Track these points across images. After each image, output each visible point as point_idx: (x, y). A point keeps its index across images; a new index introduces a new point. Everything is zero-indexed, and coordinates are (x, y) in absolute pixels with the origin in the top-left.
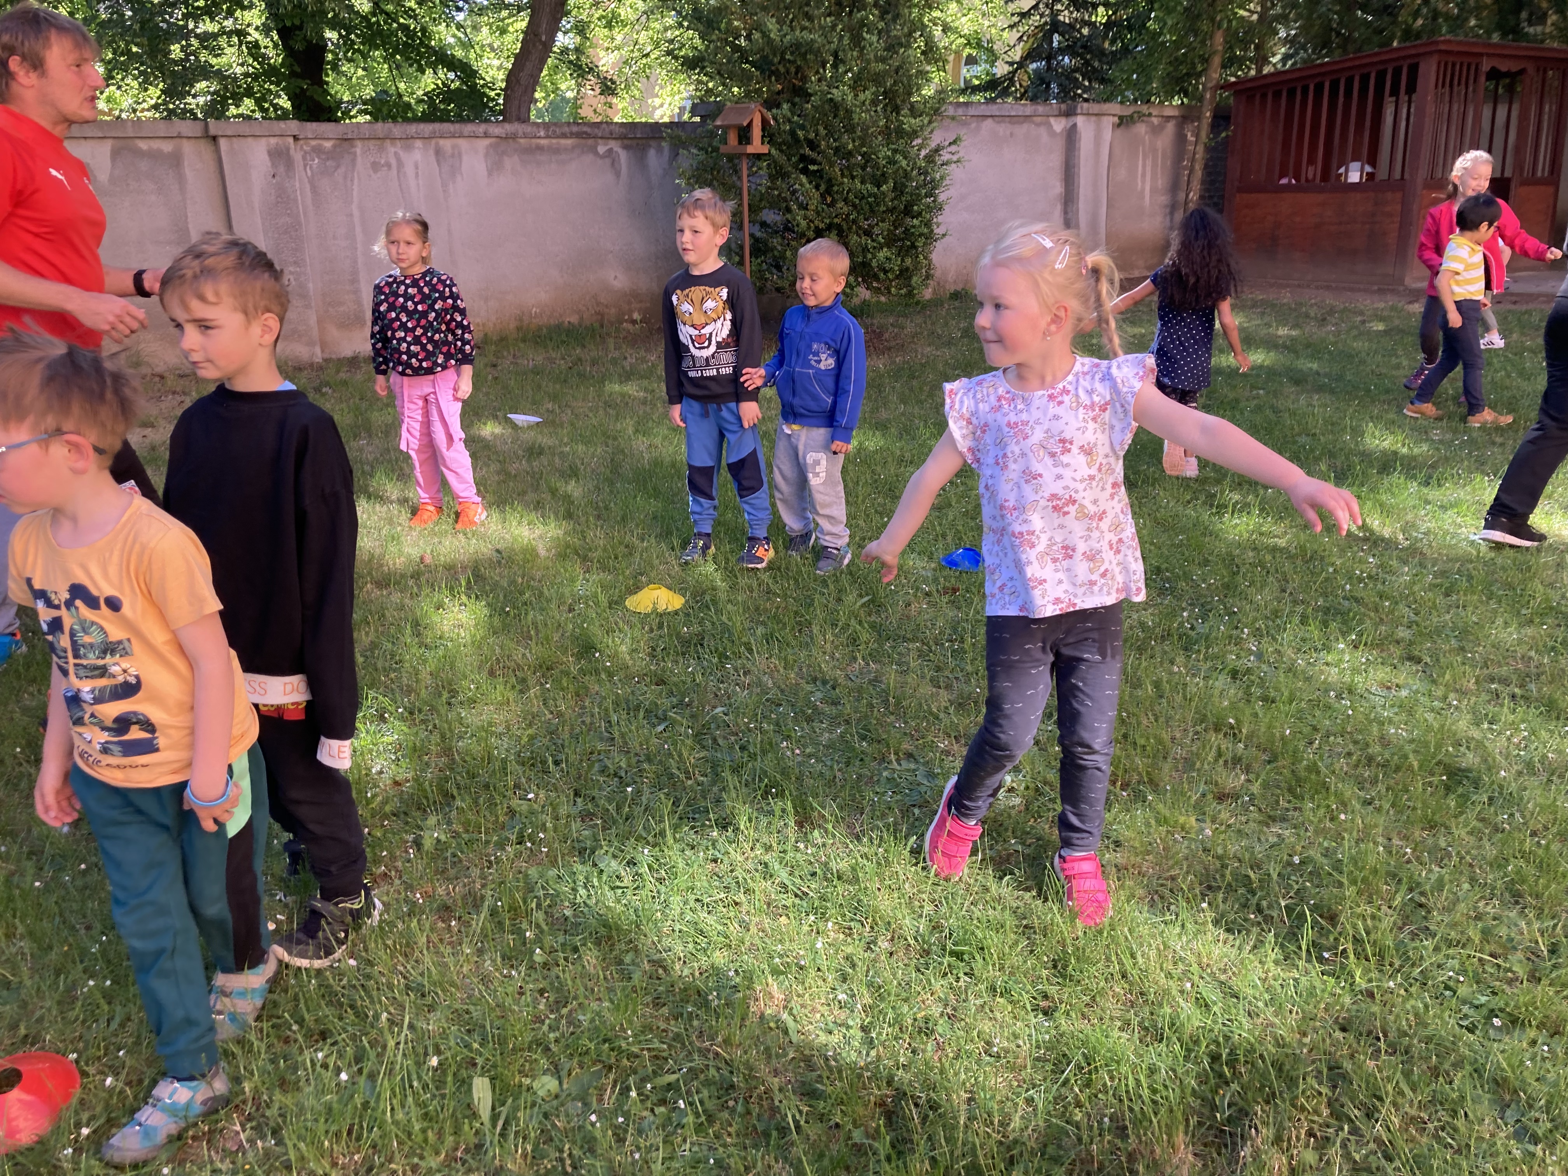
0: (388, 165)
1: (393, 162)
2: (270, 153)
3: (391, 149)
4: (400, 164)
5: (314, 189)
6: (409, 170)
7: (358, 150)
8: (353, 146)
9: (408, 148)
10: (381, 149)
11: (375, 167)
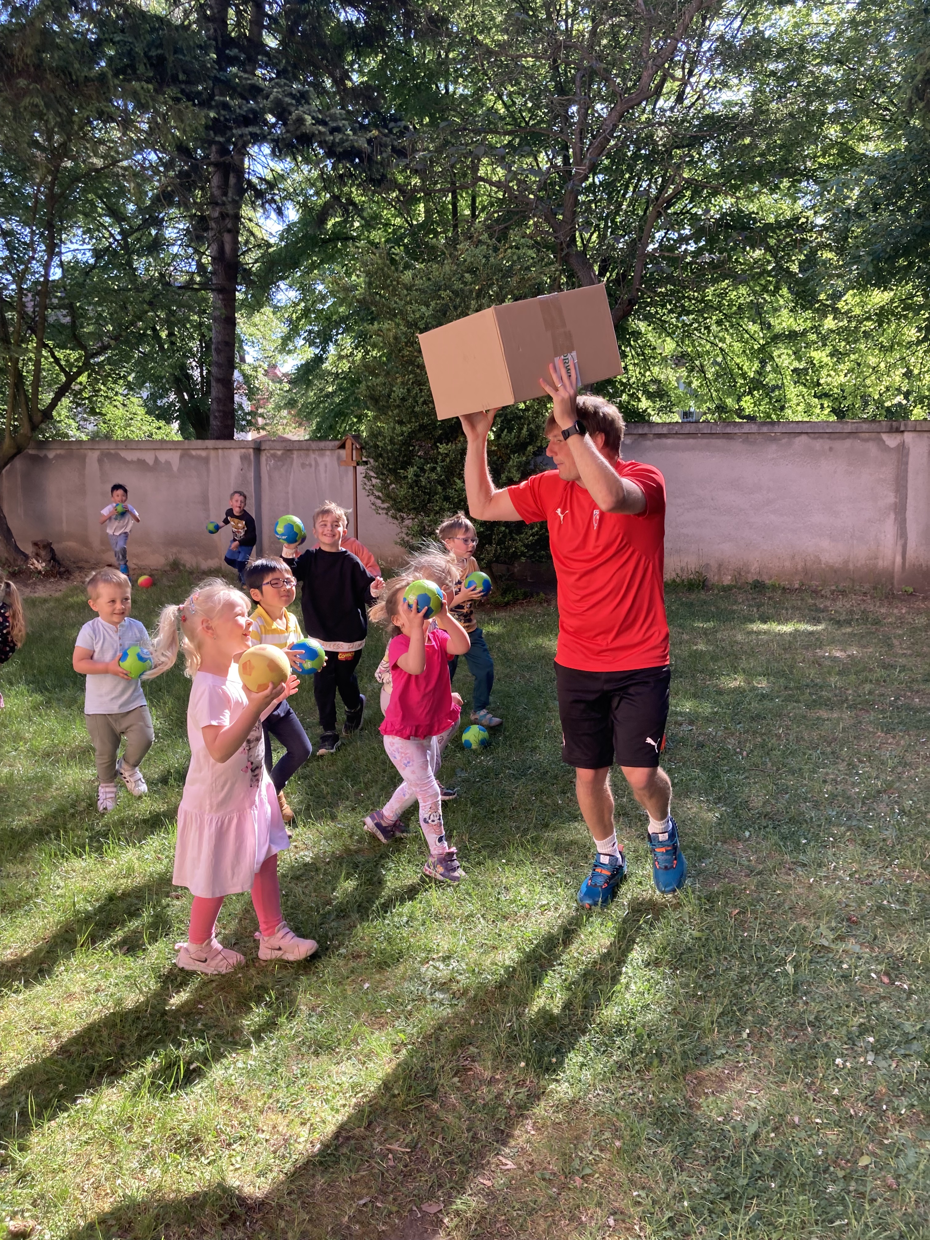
0: (310, 465)
1: (313, 463)
2: (241, 458)
3: (312, 456)
4: (317, 464)
5: (270, 477)
6: (322, 468)
7: (295, 456)
8: (292, 454)
9: (322, 455)
10: (307, 456)
11: (303, 465)
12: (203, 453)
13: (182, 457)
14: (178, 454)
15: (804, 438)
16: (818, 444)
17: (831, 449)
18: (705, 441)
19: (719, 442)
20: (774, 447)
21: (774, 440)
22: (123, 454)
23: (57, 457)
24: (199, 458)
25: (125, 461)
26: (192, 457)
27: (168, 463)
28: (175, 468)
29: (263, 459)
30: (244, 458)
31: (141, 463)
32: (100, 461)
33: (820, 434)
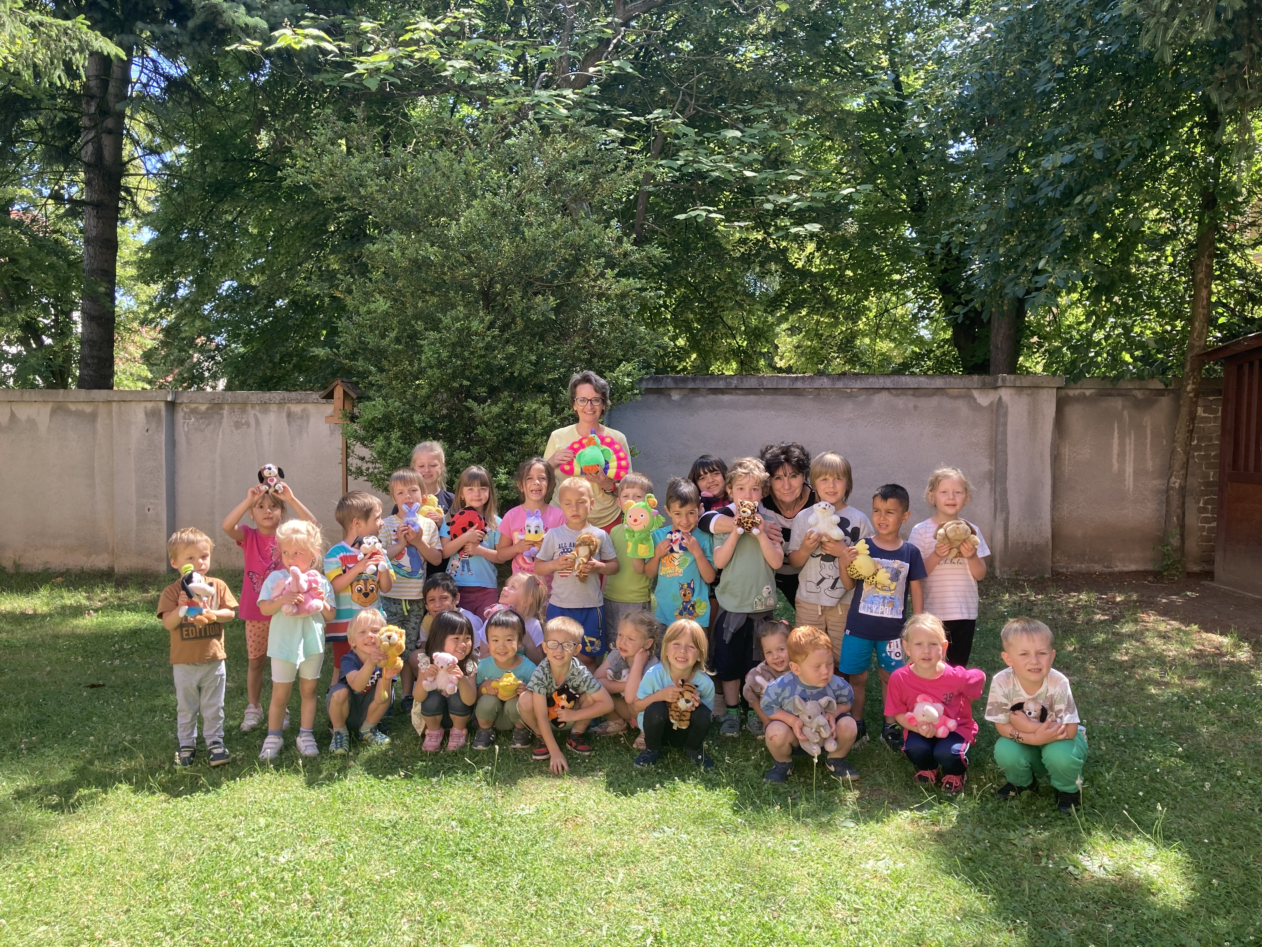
0: (248, 424)
1: (252, 421)
2: (146, 414)
3: (251, 412)
4: (258, 424)
5: (188, 441)
6: (265, 429)
7: (225, 412)
8: (222, 409)
9: (265, 411)
10: (243, 411)
11: (238, 425)
12: (88, 409)
13: (53, 412)
14: (48, 408)
15: (884, 395)
16: (901, 402)
18: (768, 398)
19: (787, 400)
20: (849, 406)
21: (850, 396)
24: (79, 414)
26: (70, 413)
27: (32, 422)
28: (42, 429)
29: (180, 415)
30: (152, 415)
33: (903, 390)
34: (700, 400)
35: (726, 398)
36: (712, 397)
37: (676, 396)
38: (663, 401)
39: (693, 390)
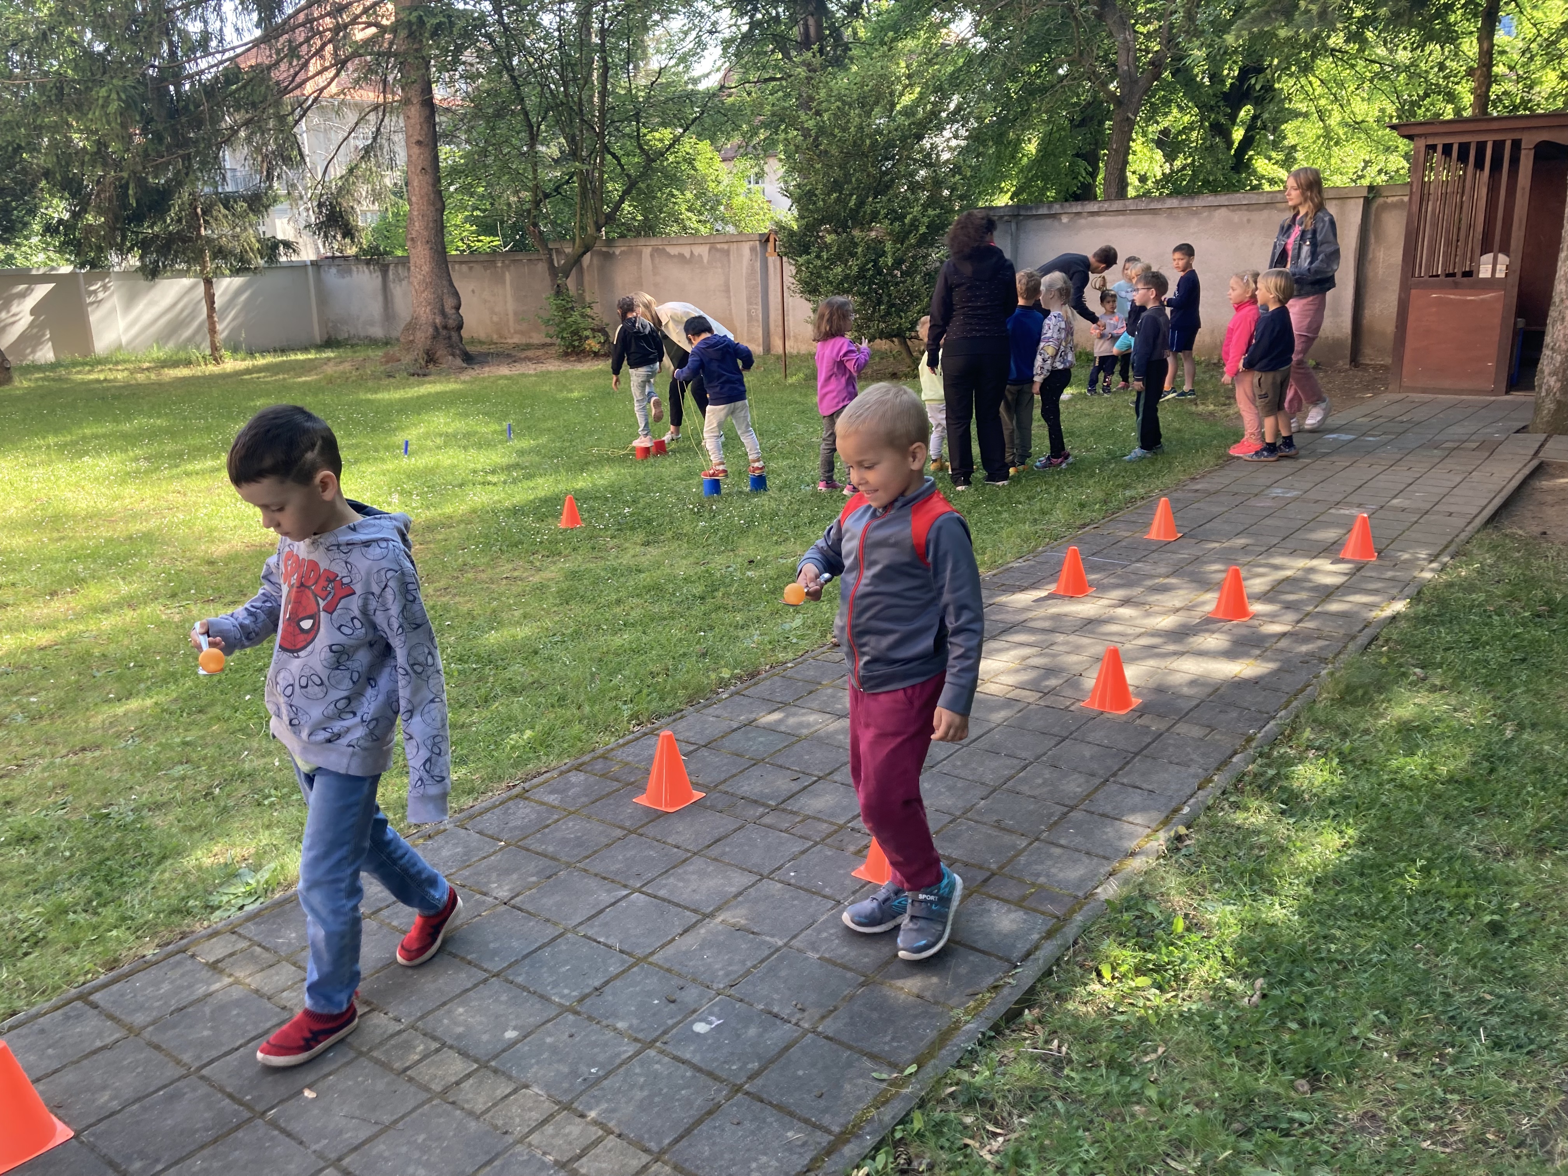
12: (725, 246)
14: (707, 247)
15: (1223, 210)
16: (1236, 217)
17: (1249, 221)
18: (1133, 217)
19: (1146, 218)
20: (1195, 221)
22: (669, 249)
23: (622, 252)
24: (722, 251)
25: (669, 255)
26: (717, 250)
27: (700, 256)
28: (705, 260)
30: (753, 249)
31: (681, 256)
32: (652, 256)
33: (1239, 206)
34: (1083, 221)
35: (1101, 219)
36: (1090, 219)
37: (1065, 219)
38: (1056, 223)
39: (1078, 214)
